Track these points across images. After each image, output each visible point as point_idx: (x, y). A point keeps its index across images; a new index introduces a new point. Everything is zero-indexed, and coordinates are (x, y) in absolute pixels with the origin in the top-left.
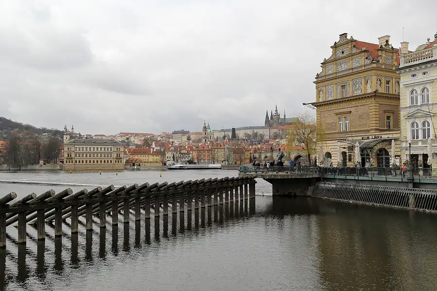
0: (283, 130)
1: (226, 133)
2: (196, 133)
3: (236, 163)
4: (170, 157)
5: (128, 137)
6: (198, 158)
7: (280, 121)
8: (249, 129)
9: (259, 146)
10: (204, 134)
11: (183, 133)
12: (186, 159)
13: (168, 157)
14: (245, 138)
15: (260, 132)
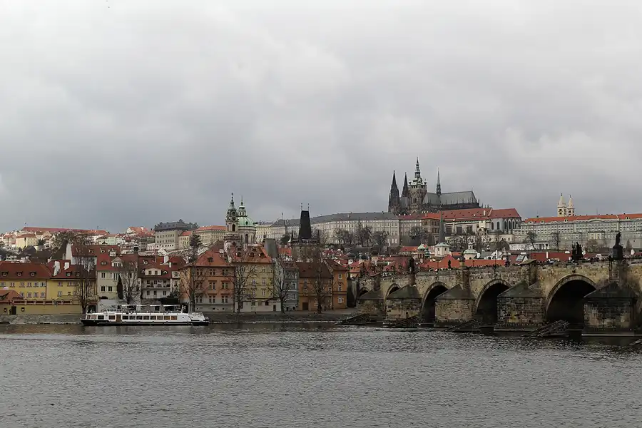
0: (435, 222)
1: (290, 229)
2: (214, 230)
3: (305, 306)
4: (110, 288)
5: (42, 237)
6: (192, 291)
7: (426, 201)
8: (349, 219)
9: (375, 260)
10: (231, 229)
11: (181, 228)
12: (160, 295)
13: (103, 288)
14: (337, 242)
15: (377, 226)
